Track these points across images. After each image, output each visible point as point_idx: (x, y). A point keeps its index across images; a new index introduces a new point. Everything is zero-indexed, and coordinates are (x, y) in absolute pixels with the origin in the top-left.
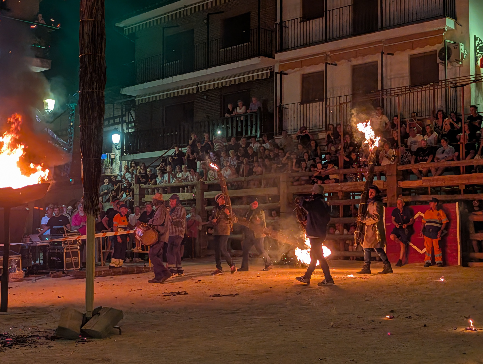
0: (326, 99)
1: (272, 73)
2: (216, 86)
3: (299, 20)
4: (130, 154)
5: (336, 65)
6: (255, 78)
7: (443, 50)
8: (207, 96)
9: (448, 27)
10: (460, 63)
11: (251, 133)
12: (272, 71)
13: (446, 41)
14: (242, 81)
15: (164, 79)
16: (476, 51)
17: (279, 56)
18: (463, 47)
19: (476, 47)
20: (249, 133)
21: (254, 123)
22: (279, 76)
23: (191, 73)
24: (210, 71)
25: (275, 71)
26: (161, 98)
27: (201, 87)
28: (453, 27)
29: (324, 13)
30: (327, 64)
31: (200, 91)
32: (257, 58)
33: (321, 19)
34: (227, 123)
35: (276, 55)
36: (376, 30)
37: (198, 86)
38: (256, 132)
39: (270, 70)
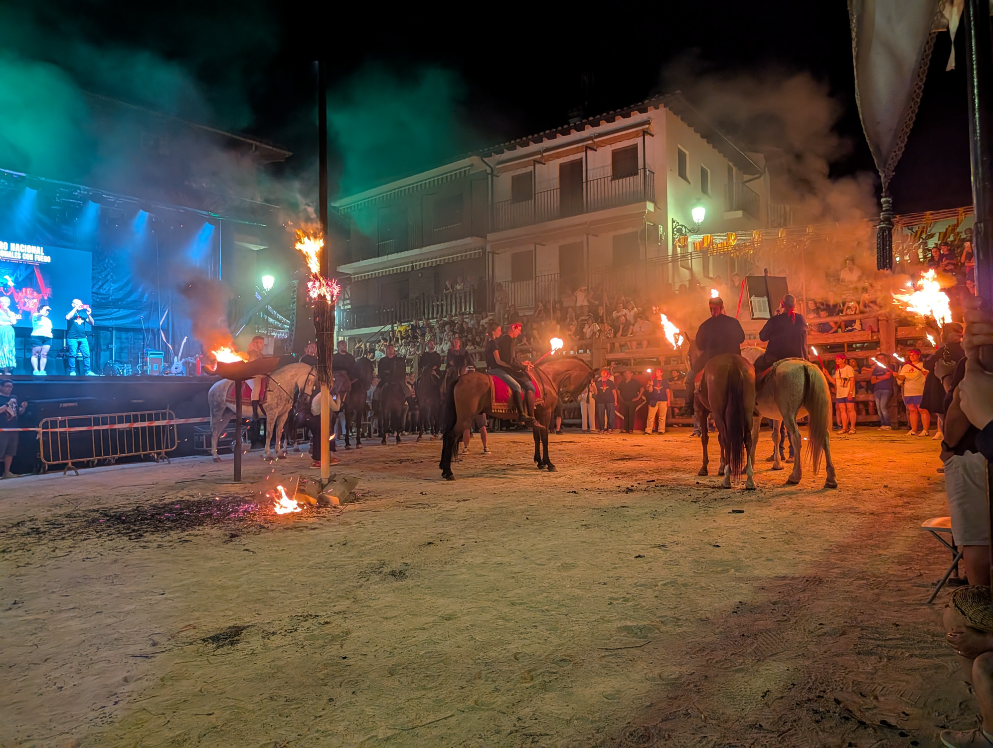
0: (536, 277)
1: (484, 252)
2: (431, 264)
3: (509, 202)
4: (347, 329)
5: (544, 245)
6: (468, 257)
7: (644, 231)
8: (422, 274)
9: (648, 210)
10: (659, 244)
11: (465, 309)
12: (485, 250)
13: (646, 223)
14: (455, 260)
15: (380, 258)
16: (673, 233)
17: (490, 237)
18: (661, 229)
19: (673, 229)
20: (463, 310)
21: (468, 299)
22: (490, 255)
23: (406, 252)
24: (425, 250)
25: (487, 251)
26: (377, 275)
27: (416, 265)
28: (652, 210)
29: (533, 195)
30: (535, 244)
31: (415, 270)
32: (469, 238)
33: (530, 201)
34: (442, 300)
35: (488, 235)
36: (582, 213)
37: (414, 264)
38: (470, 309)
39: (483, 249)
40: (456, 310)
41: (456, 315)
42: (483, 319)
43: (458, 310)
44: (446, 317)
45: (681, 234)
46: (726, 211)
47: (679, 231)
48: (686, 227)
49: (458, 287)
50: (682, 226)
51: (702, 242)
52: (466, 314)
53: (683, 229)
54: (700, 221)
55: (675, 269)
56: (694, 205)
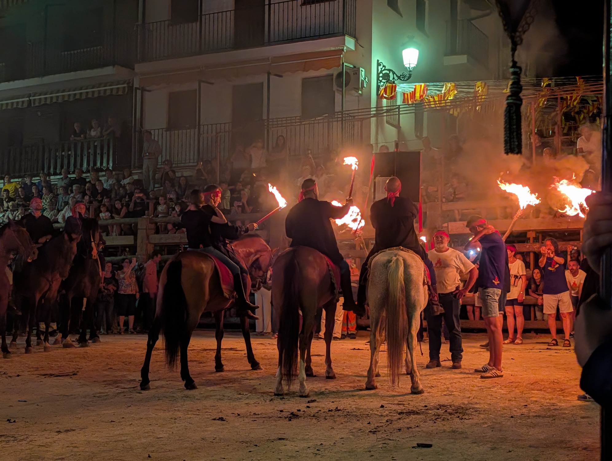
0: (199, 125)
1: (131, 88)
2: (54, 100)
3: (167, 22)
5: (212, 84)
6: (108, 93)
7: (340, 75)
8: (42, 113)
9: (347, 47)
10: (360, 92)
11: (101, 164)
12: (131, 85)
13: (345, 64)
14: (90, 96)
16: (378, 79)
17: (138, 68)
18: (363, 73)
19: (378, 74)
20: (98, 164)
21: (105, 151)
22: (139, 92)
23: (21, 81)
24: (47, 79)
25: (134, 86)
27: (34, 100)
28: (353, 48)
29: (199, 17)
30: (200, 82)
31: (32, 105)
32: (111, 67)
33: (194, 24)
34: (69, 150)
37: (31, 98)
38: (108, 163)
39: (128, 84)
40: (88, 164)
41: (88, 171)
42: (124, 178)
43: (91, 164)
44: (74, 173)
45: (388, 81)
46: (446, 55)
47: (386, 76)
48: (394, 73)
49: (93, 133)
50: (390, 70)
51: (414, 93)
52: (102, 170)
53: (391, 74)
54: (413, 66)
55: (379, 125)
56: (404, 46)
